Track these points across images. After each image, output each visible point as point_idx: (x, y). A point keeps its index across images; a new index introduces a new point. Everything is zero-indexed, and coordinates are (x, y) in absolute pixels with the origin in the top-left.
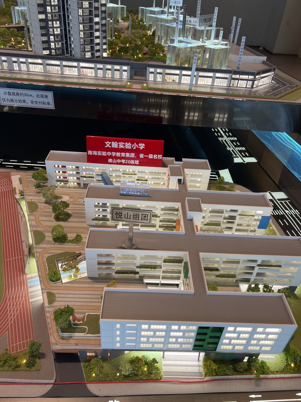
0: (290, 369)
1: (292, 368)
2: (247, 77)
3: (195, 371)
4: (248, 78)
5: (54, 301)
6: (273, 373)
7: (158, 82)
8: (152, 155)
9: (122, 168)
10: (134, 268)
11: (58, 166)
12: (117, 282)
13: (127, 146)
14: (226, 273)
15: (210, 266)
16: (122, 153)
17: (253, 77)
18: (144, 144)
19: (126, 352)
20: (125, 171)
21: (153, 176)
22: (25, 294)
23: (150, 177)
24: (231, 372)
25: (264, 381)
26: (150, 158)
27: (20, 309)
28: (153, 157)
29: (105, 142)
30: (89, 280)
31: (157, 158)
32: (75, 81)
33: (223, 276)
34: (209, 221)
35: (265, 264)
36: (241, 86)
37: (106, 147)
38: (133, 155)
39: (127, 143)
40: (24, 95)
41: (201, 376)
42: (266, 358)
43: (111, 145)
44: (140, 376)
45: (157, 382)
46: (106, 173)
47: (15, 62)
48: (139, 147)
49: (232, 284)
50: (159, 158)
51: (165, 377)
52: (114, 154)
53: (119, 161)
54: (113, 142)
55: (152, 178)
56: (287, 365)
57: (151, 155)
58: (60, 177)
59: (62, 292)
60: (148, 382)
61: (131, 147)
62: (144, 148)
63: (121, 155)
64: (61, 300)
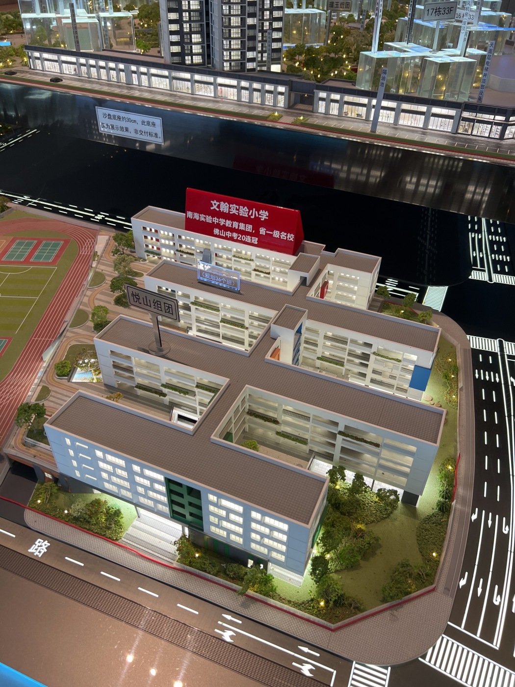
0: (313, 607)
1: (318, 607)
2: (492, 117)
3: (169, 551)
4: (494, 120)
5: (44, 399)
6: (281, 599)
7: (330, 116)
8: (279, 232)
9: (235, 247)
10: (157, 385)
11: (151, 230)
12: (124, 397)
13: (242, 211)
14: (297, 434)
15: (261, 411)
16: (234, 223)
17: (503, 118)
18: (267, 212)
19: (96, 491)
20: (240, 253)
21: (282, 270)
22: (29, 384)
23: (278, 269)
24: (213, 571)
25: (259, 604)
26: (275, 236)
27: (12, 400)
28: (279, 236)
29: (211, 202)
30: (103, 388)
31: (285, 239)
32: (210, 105)
33: (286, 435)
34: (330, 355)
35: (351, 433)
36: (479, 134)
37: (212, 208)
38: (249, 228)
39: (242, 207)
40: (127, 119)
41: (171, 559)
42: (288, 577)
43: (219, 207)
44: (92, 525)
45: (110, 542)
46: (210, 250)
47: (134, 72)
48: (260, 216)
49: (302, 454)
50: (290, 238)
51: (124, 539)
52: (222, 222)
53: (228, 233)
54: (222, 203)
55: (281, 272)
56: (312, 600)
57: (277, 232)
58: (153, 247)
59: (62, 392)
60: (98, 537)
61: (248, 214)
62: (267, 218)
63: (232, 225)
64: (53, 400)
